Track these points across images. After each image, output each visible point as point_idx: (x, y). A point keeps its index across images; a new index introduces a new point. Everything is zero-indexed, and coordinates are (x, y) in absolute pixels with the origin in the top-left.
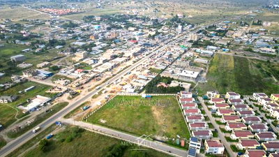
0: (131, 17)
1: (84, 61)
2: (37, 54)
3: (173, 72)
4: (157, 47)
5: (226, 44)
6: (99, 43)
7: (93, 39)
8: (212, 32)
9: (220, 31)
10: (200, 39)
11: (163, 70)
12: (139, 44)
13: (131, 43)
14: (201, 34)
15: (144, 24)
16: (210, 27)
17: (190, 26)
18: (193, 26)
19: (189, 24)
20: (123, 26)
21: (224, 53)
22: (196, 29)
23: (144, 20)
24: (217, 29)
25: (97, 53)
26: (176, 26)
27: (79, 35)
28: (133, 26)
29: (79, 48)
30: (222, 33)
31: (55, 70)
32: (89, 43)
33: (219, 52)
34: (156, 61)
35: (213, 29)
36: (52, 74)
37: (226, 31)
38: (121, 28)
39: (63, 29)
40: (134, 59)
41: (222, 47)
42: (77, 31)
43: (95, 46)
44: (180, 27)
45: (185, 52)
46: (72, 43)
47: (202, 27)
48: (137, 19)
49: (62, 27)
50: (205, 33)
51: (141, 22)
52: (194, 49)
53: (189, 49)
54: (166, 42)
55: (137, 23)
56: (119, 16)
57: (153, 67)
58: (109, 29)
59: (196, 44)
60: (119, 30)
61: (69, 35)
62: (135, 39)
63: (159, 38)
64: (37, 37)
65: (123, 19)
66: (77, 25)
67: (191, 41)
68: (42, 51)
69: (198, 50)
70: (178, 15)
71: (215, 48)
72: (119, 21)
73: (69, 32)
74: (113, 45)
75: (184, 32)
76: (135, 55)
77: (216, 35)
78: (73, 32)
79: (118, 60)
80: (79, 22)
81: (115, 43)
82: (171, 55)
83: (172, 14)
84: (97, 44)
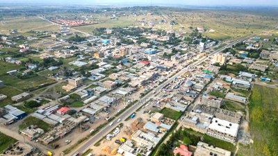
0: (146, 30)
1: (76, 92)
2: (22, 78)
3: (198, 121)
4: (174, 71)
5: (264, 70)
6: (103, 63)
7: (98, 57)
8: (241, 52)
9: (251, 51)
10: (227, 61)
11: (182, 113)
12: (151, 67)
13: (141, 64)
14: (228, 53)
15: (159, 39)
16: (238, 45)
17: (214, 42)
18: (217, 43)
19: (212, 40)
20: (135, 41)
21: (264, 84)
22: (220, 47)
23: (160, 34)
24: (248, 48)
25: (97, 78)
26: (197, 43)
27: (83, 52)
28: (146, 41)
29: (76, 70)
30: (254, 54)
31: (32, 107)
32: (91, 63)
33: (257, 82)
34: (172, 94)
35: (242, 47)
36: (24, 115)
37: (260, 51)
38: (133, 43)
39: (67, 43)
40: (143, 90)
41: (260, 74)
42: (82, 47)
43: (98, 67)
44: (202, 44)
45: (212, 80)
46: (70, 63)
47: (228, 44)
48: (152, 32)
49: (67, 40)
50: (234, 53)
51: (156, 36)
52: (222, 76)
53: (216, 76)
54: (185, 64)
55: (152, 37)
56: (133, 29)
57: (168, 106)
58: (119, 44)
59: (224, 69)
60: (130, 46)
61: (72, 51)
62: (146, 59)
63: (177, 59)
64: (34, 53)
65: (137, 32)
66: (84, 39)
67: (217, 65)
68: (31, 73)
69: (228, 78)
70: (198, 29)
71: (250, 75)
72: (131, 34)
73: (72, 48)
74: (119, 67)
75: (207, 51)
76: (144, 83)
77: (248, 56)
78: (77, 48)
79: (121, 92)
80: (88, 35)
81: (122, 64)
82: (193, 85)
83: (191, 28)
84: (99, 64)
